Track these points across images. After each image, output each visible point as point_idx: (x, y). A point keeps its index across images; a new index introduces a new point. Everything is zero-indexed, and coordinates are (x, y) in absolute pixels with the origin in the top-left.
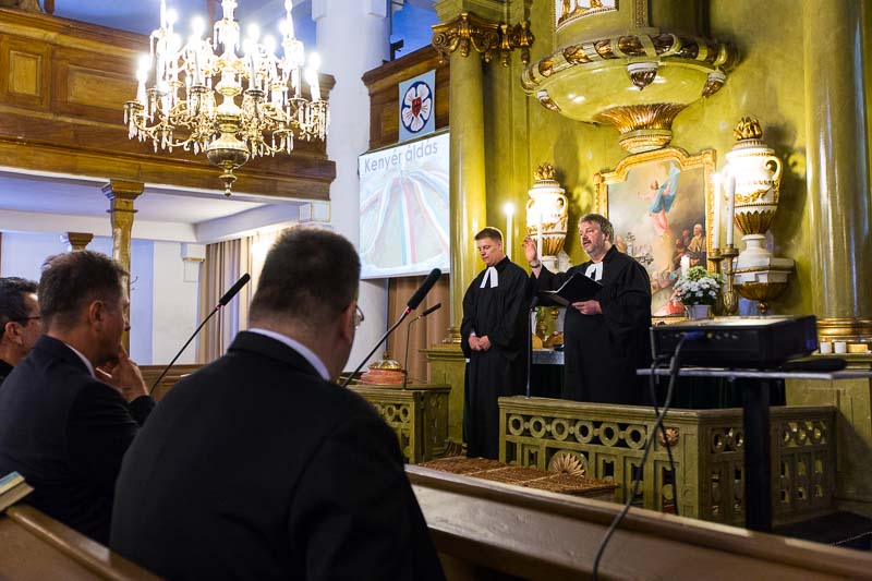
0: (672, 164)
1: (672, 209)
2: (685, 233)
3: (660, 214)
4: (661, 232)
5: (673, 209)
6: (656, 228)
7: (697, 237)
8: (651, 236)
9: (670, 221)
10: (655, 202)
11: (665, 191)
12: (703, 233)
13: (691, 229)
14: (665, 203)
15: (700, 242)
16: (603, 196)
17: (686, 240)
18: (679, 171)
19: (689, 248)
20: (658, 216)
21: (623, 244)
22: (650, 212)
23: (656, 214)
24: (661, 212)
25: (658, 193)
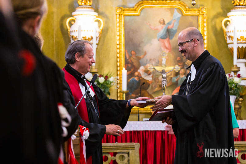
0: (176, 10)
1: (174, 38)
3: (166, 41)
11: (170, 27)
16: (122, 23)
17: (185, 58)
18: (180, 15)
19: (186, 63)
20: (164, 41)
21: (136, 57)
22: (158, 38)
23: (163, 40)
24: (167, 39)
25: (165, 27)
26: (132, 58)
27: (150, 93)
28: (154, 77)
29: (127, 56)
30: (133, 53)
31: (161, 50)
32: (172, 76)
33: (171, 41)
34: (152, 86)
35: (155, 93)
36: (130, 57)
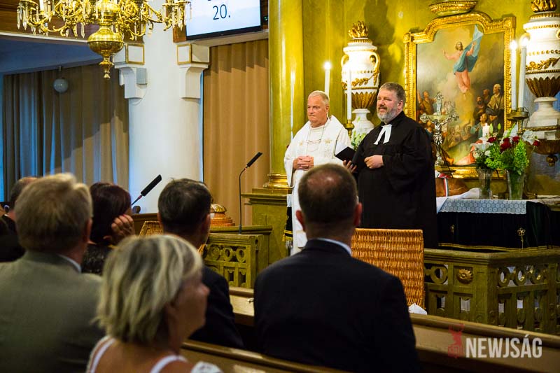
0: (476, 28)
1: (474, 69)
2: (485, 91)
3: (464, 74)
4: (464, 90)
5: (477, 69)
7: (496, 96)
8: (455, 93)
9: (473, 79)
10: (459, 62)
11: (469, 52)
12: (501, 92)
14: (468, 63)
16: (412, 55)
17: (486, 98)
18: (481, 34)
19: (488, 105)
20: (461, 75)
21: (429, 99)
22: (455, 71)
23: (460, 73)
24: (465, 71)
25: (462, 53)
26: (424, 102)
27: (445, 150)
28: (450, 127)
29: (419, 99)
30: (426, 94)
31: (457, 88)
32: (471, 125)
33: (470, 74)
34: (447, 140)
35: (450, 149)
36: (422, 100)
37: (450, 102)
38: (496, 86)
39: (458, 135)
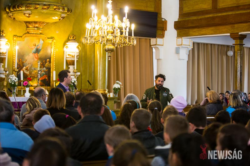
0: (41, 39)
1: (40, 53)
2: (44, 61)
4: (36, 60)
5: (41, 53)
6: (34, 58)
7: (48, 63)
8: (33, 60)
9: (39, 57)
10: (34, 50)
12: (50, 62)
13: (46, 60)
14: (38, 51)
15: (49, 65)
17: (44, 63)
21: (22, 62)
25: (36, 47)
36: (19, 62)
37: (30, 63)
38: (48, 59)
39: (33, 75)
